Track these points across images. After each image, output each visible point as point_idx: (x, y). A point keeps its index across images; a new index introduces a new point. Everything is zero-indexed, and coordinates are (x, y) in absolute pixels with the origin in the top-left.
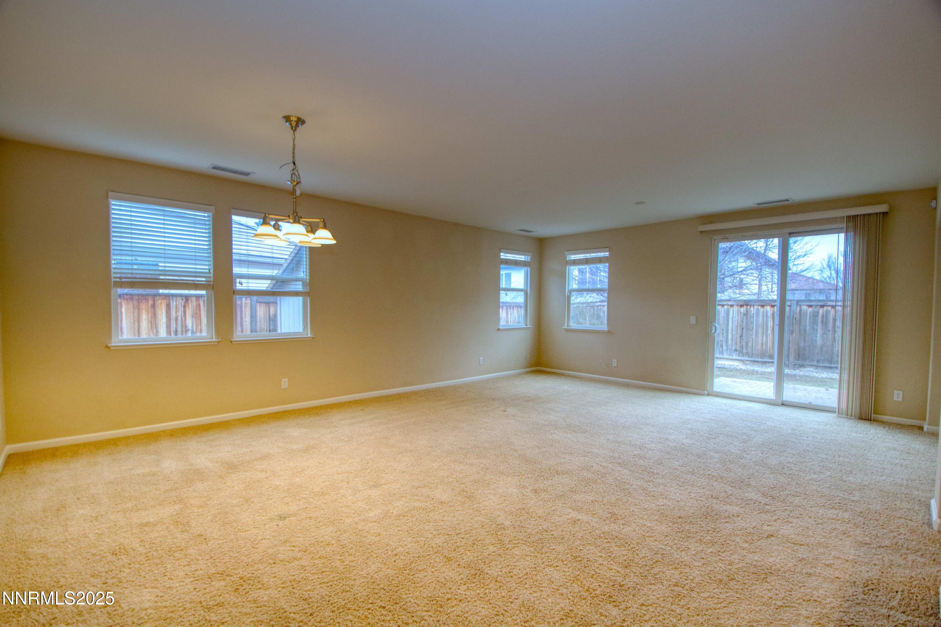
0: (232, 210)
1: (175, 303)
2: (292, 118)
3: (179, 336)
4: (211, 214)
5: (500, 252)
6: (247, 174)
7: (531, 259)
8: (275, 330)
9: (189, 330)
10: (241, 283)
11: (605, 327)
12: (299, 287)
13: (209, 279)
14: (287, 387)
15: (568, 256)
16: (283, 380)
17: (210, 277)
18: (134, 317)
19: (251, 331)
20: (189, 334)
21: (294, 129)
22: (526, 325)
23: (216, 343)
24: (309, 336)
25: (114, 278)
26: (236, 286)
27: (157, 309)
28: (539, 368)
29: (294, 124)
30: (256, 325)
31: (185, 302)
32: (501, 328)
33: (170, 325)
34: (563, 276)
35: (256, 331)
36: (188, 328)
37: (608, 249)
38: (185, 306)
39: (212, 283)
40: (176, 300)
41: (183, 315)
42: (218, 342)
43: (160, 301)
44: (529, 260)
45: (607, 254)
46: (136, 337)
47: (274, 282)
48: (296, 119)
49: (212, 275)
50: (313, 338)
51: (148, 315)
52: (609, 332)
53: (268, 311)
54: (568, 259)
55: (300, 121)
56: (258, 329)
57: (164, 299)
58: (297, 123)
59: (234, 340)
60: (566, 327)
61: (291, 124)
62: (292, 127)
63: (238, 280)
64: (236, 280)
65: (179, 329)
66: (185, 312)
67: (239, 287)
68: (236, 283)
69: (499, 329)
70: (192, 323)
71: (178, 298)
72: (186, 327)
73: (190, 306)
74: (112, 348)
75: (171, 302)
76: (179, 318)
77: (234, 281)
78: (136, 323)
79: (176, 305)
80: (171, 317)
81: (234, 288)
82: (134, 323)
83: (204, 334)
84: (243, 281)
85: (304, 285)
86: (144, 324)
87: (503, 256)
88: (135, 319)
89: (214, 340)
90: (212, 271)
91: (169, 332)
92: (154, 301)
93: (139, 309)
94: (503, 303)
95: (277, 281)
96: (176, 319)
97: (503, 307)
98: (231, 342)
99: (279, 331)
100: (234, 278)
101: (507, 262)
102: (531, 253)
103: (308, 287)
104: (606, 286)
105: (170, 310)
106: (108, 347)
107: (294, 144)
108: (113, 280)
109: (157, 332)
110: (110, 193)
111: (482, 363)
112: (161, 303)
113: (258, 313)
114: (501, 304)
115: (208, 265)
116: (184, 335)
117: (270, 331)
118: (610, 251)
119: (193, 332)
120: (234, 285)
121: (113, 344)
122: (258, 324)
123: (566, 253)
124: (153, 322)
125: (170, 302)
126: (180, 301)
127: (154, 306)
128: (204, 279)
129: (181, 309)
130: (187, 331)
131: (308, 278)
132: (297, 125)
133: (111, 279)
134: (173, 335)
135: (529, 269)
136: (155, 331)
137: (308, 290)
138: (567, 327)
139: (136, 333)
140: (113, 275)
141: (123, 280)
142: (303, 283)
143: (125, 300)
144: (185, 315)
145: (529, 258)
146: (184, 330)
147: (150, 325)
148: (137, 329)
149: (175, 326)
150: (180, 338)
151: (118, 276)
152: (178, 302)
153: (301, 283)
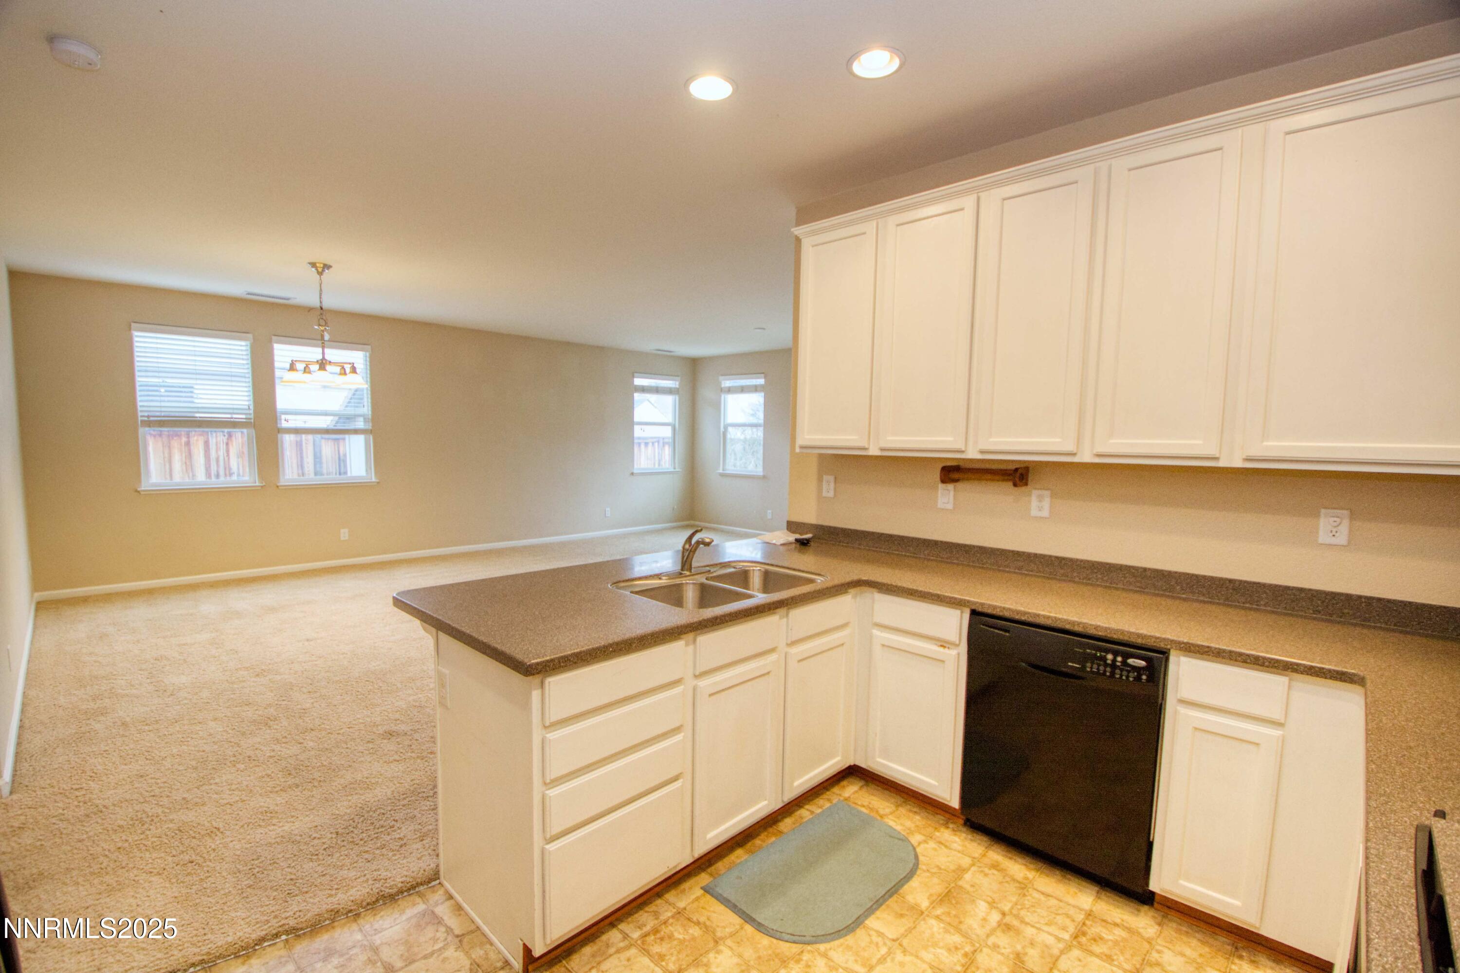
0: (274, 338)
1: (214, 440)
2: (318, 265)
3: (222, 479)
4: (248, 343)
5: (633, 377)
6: (288, 299)
7: (680, 384)
8: (346, 473)
9: (234, 473)
10: (287, 421)
11: (759, 471)
12: (360, 424)
13: (248, 416)
14: (347, 538)
15: (723, 382)
16: (342, 531)
17: (250, 414)
18: (164, 458)
19: (316, 474)
20: (235, 478)
21: (320, 274)
22: (675, 468)
23: (260, 488)
24: (374, 480)
25: (141, 416)
26: (281, 424)
27: (192, 447)
28: (692, 522)
29: (320, 270)
30: (321, 467)
31: (228, 439)
32: (635, 472)
33: (210, 466)
34: (717, 406)
35: (322, 474)
36: (232, 471)
37: (763, 375)
38: (227, 444)
39: (252, 421)
40: (216, 437)
41: (226, 454)
42: (262, 487)
43: (195, 438)
44: (677, 386)
45: (761, 381)
46: (168, 481)
47: (336, 418)
48: (322, 265)
49: (252, 412)
50: (378, 483)
51: (182, 454)
52: (764, 477)
53: (337, 449)
54: (723, 386)
55: (327, 267)
56: (325, 471)
57: (201, 435)
58: (323, 268)
59: (281, 484)
60: (721, 471)
61: (317, 270)
62: (318, 273)
63: (283, 417)
64: (280, 416)
65: (222, 473)
66: (228, 451)
67: (284, 425)
68: (281, 419)
69: (632, 474)
70: (238, 465)
71: (218, 434)
72: (230, 469)
73: (234, 444)
74: (142, 493)
75: (210, 439)
76: (221, 459)
77: (278, 418)
78: (167, 466)
79: (217, 442)
80: (211, 457)
81: (279, 425)
82: (165, 465)
83: (247, 478)
84: (288, 417)
85: (365, 421)
86: (177, 465)
87: (639, 381)
88: (166, 459)
89: (257, 484)
90: (252, 407)
91: (208, 475)
92: (188, 437)
93: (169, 447)
94: (639, 438)
95: (340, 418)
96: (218, 460)
97: (639, 444)
98: (278, 487)
99: (349, 474)
100: (278, 415)
101: (643, 389)
102: (679, 378)
103: (371, 424)
104: (761, 421)
105: (209, 450)
106: (137, 491)
107: (321, 290)
108: (140, 419)
109: (194, 476)
110: (133, 325)
111: (609, 515)
112: (197, 440)
113: (324, 453)
114: (636, 441)
115: (248, 401)
116: (228, 478)
117: (340, 474)
118: (765, 378)
119: (239, 475)
120: (278, 421)
121: (143, 489)
122: (324, 466)
123: (721, 378)
124: (188, 463)
125: (208, 438)
126: (222, 437)
127: (188, 444)
128: (244, 416)
129: (223, 447)
130: (231, 475)
131: (370, 413)
132: (323, 271)
133: (137, 417)
134: (214, 479)
135: (677, 397)
136: (191, 475)
137: (370, 428)
138: (723, 470)
139: (168, 476)
140: (140, 414)
141: (152, 419)
142: (365, 419)
143: (152, 438)
144: (228, 455)
145: (677, 383)
146: (227, 473)
147: (184, 468)
148: (168, 471)
149: (215, 469)
150: (223, 481)
151: (146, 414)
152: (219, 439)
153: (362, 419)
